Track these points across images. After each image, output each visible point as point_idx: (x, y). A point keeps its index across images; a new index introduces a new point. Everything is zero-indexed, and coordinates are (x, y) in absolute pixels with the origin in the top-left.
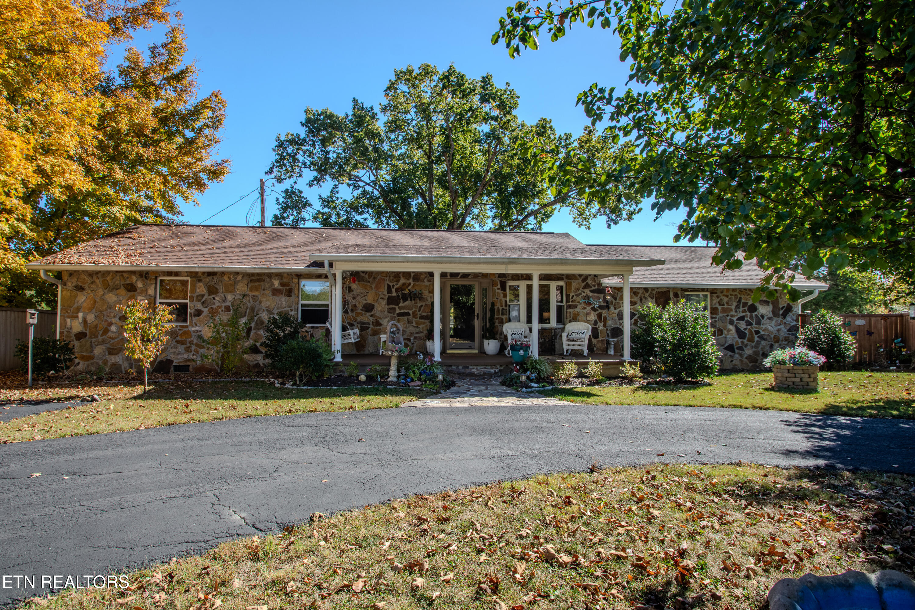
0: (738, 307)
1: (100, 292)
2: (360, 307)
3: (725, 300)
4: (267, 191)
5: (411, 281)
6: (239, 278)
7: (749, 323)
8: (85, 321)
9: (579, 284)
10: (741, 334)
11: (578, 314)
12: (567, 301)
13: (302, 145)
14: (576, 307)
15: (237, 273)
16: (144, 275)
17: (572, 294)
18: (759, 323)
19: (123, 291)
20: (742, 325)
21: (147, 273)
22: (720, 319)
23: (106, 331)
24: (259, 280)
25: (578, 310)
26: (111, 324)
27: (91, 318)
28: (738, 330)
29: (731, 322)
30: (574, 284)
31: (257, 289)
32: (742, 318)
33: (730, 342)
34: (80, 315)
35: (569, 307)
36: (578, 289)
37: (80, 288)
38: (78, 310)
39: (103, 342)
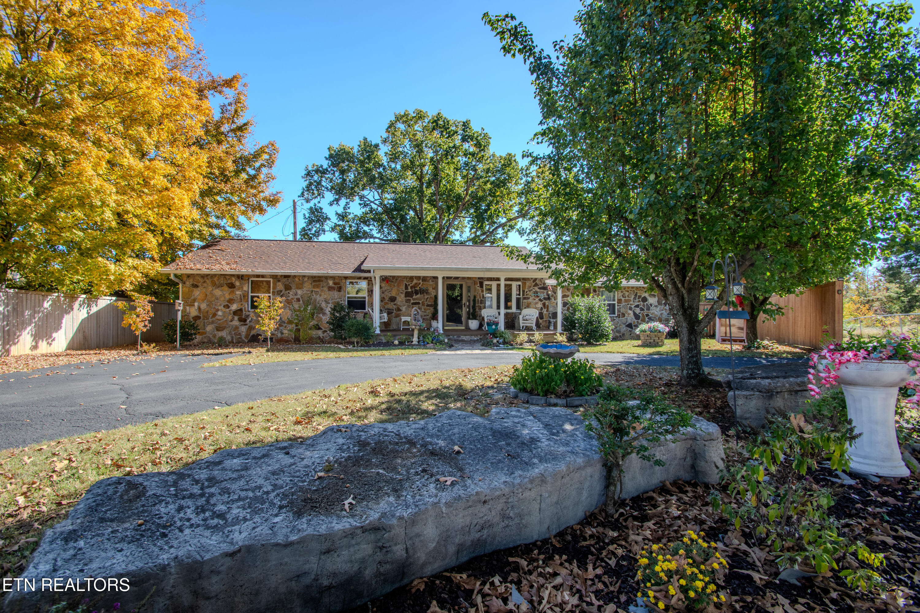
0: (635, 298)
1: (210, 288)
2: (387, 299)
3: (627, 294)
4: (298, 209)
5: (421, 281)
6: (306, 279)
7: (642, 309)
8: (199, 308)
9: (531, 284)
10: (637, 316)
11: (530, 304)
12: (523, 295)
13: (325, 173)
14: (528, 298)
15: (305, 276)
16: (241, 277)
17: (526, 290)
18: (648, 309)
19: (226, 288)
20: (638, 311)
21: (243, 276)
22: (623, 306)
23: (215, 315)
24: (319, 281)
25: (530, 300)
26: (218, 310)
27: (204, 306)
28: (635, 314)
29: (631, 309)
30: (528, 284)
31: (318, 286)
32: (637, 306)
33: (629, 321)
34: (196, 304)
35: (524, 298)
36: (530, 287)
37: (196, 286)
38: (194, 300)
39: (213, 322)
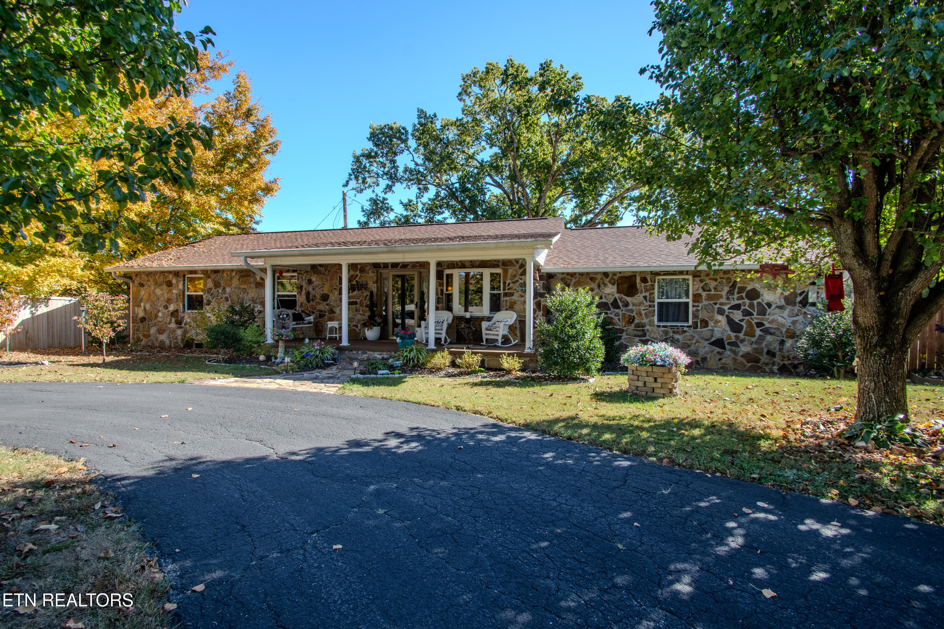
0: (731, 292)
1: (153, 287)
2: (318, 297)
3: (713, 284)
5: (358, 272)
6: (234, 274)
7: (747, 313)
8: (145, 309)
9: (516, 270)
10: (735, 326)
11: (515, 303)
12: (504, 289)
14: (512, 294)
15: (232, 270)
16: (176, 274)
17: (508, 282)
18: (762, 312)
19: (165, 287)
20: (737, 316)
21: (178, 272)
22: (705, 307)
23: (157, 316)
24: (247, 276)
25: (515, 298)
26: (159, 311)
27: (148, 306)
28: (730, 322)
29: (721, 312)
30: (511, 271)
31: (244, 283)
32: (737, 307)
33: (717, 335)
34: (142, 304)
35: (506, 295)
36: (515, 276)
37: (142, 285)
38: (141, 301)
39: (155, 325)
